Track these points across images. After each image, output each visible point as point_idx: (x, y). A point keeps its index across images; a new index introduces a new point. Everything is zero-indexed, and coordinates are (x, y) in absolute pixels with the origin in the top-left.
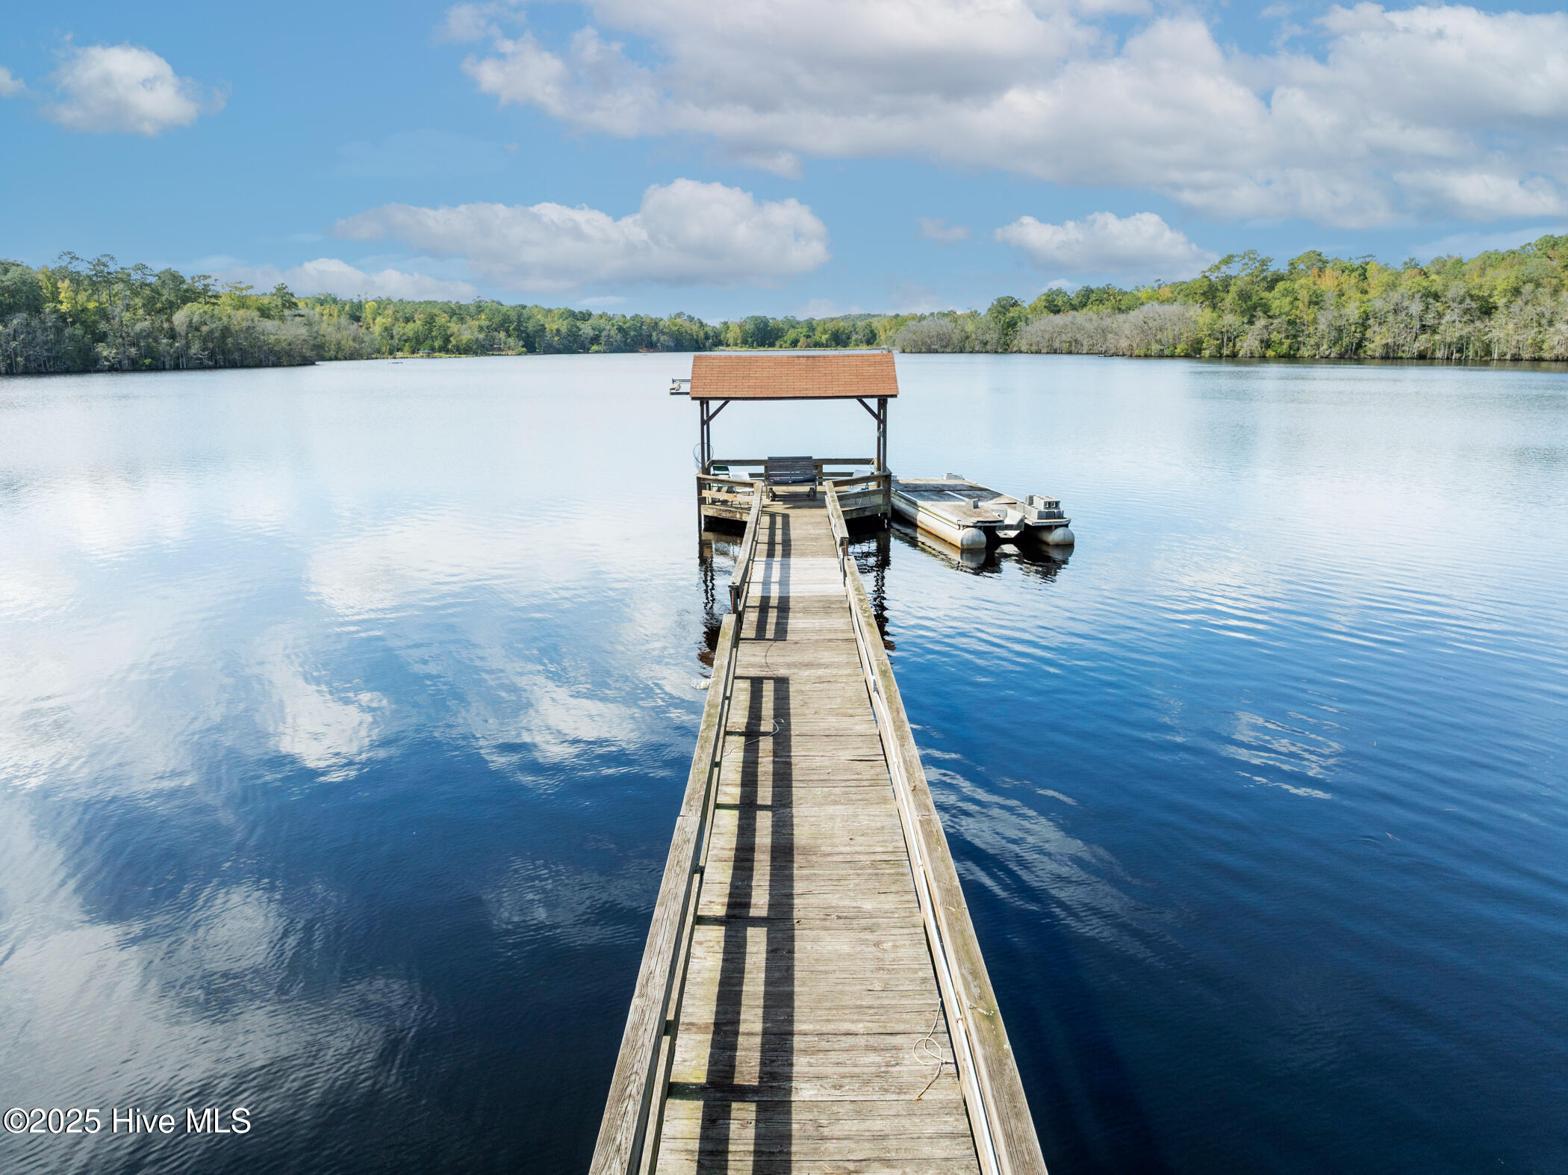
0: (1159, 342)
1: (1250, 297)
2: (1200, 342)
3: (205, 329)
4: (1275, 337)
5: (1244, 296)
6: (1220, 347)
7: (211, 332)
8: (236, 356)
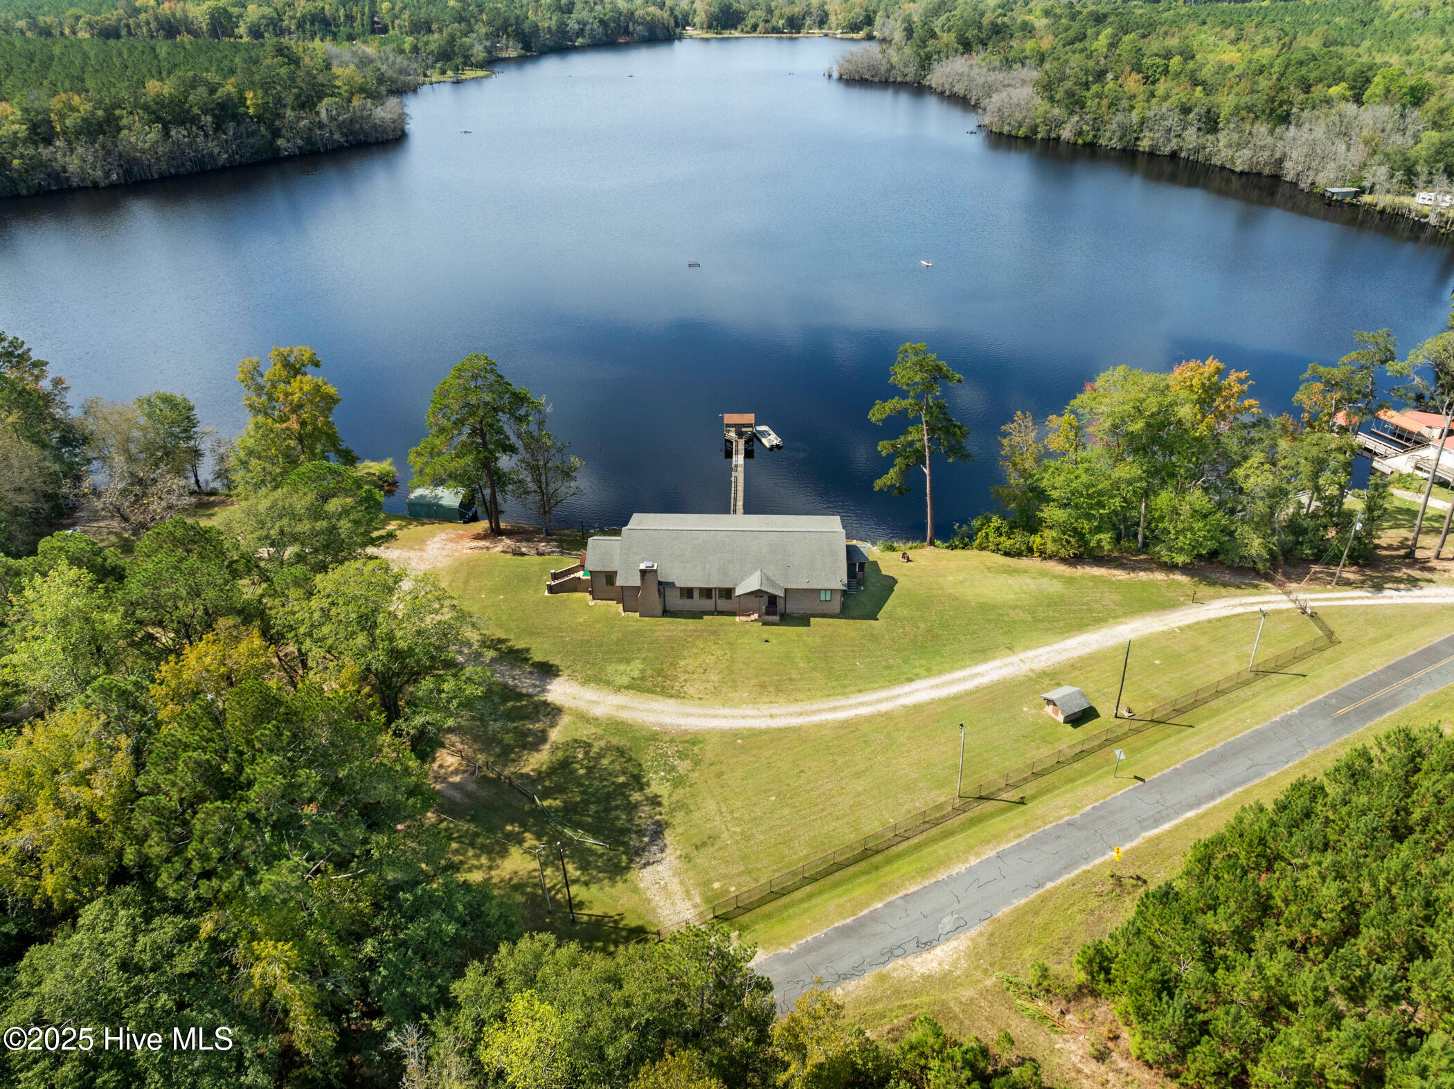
0: (1009, 124)
1: (1074, 95)
2: (1037, 126)
3: (341, 118)
4: (1085, 128)
5: (1069, 94)
6: (1049, 131)
7: (344, 122)
8: (362, 137)
